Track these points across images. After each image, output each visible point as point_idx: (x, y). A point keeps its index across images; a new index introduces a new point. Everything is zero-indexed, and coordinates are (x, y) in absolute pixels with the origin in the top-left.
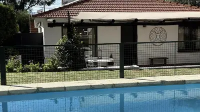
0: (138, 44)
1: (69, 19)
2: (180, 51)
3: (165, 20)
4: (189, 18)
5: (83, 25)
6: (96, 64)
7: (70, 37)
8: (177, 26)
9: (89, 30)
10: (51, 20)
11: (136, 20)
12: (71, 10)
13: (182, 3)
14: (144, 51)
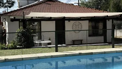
0: (66, 32)
1: (24, 17)
2: (90, 36)
3: (81, 18)
4: (94, 17)
5: (32, 20)
6: (40, 44)
7: (24, 27)
8: (88, 21)
9: (36, 23)
10: (12, 17)
11: (64, 17)
12: (25, 11)
13: (90, 8)
14: (69, 36)
